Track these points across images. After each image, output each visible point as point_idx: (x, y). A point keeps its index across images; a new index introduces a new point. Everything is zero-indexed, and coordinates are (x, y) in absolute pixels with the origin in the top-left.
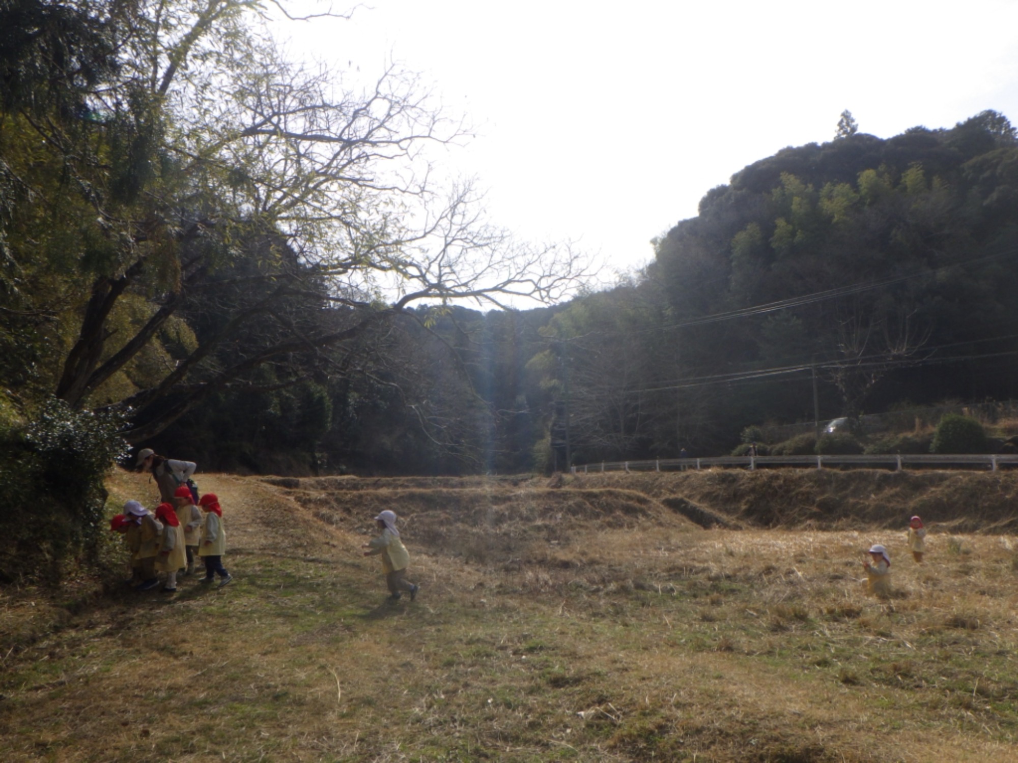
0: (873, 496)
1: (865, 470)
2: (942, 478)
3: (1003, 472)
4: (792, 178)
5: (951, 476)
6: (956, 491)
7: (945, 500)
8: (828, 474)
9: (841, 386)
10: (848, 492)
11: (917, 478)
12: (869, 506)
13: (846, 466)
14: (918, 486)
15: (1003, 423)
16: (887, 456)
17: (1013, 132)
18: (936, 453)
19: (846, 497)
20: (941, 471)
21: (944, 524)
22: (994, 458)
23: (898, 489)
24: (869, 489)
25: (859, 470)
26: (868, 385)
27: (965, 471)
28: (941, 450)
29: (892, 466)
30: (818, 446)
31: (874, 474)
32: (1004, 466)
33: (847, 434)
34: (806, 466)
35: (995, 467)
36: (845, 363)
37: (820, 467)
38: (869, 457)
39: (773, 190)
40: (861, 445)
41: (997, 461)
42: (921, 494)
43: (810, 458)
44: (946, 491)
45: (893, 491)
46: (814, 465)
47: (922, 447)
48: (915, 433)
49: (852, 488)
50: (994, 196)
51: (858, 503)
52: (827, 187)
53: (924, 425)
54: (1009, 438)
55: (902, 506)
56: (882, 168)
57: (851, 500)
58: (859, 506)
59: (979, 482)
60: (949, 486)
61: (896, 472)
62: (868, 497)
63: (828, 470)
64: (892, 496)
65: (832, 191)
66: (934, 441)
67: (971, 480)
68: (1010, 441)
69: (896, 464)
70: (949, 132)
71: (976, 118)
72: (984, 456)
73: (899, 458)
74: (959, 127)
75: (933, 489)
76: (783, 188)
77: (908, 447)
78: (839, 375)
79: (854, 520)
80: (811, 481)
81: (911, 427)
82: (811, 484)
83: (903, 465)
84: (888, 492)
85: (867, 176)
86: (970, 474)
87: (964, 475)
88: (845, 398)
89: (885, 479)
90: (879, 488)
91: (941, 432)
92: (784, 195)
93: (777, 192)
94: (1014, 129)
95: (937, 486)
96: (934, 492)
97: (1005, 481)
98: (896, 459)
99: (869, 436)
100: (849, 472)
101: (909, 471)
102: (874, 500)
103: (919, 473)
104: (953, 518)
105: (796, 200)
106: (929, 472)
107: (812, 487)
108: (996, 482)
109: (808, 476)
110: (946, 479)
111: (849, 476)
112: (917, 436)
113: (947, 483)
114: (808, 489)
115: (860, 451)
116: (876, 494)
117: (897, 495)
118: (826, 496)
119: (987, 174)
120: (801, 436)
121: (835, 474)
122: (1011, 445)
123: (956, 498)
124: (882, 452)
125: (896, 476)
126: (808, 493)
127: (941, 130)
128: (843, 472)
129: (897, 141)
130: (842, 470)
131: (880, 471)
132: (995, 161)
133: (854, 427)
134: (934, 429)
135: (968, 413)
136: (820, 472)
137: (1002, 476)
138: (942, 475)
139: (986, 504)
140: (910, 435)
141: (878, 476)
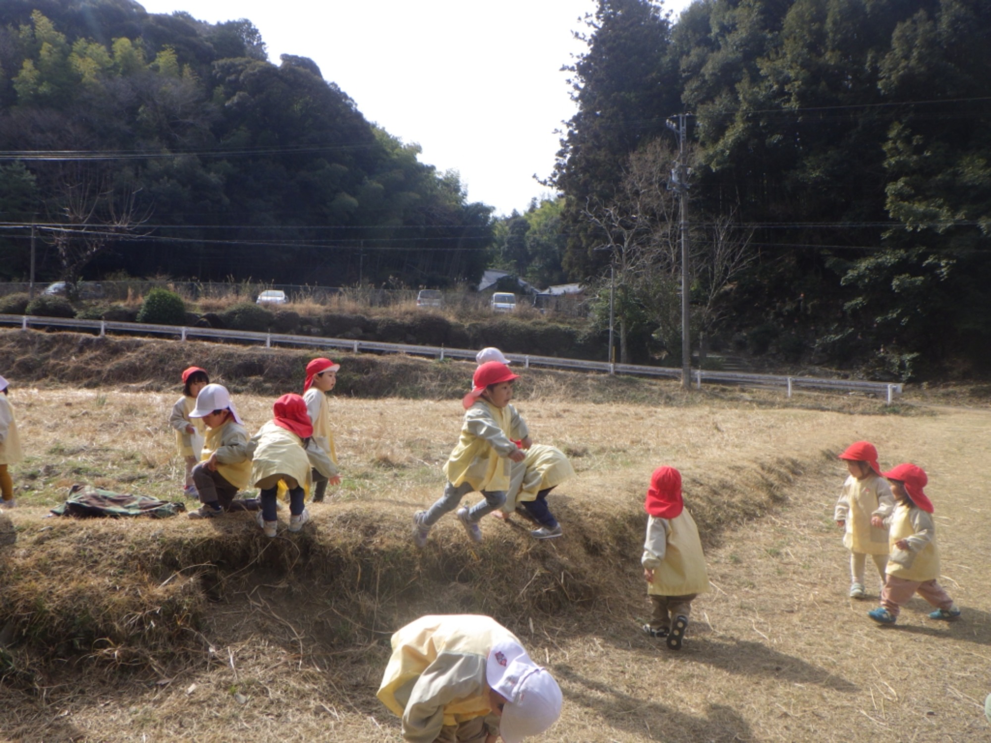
0: (73, 358)
1: (71, 334)
2: (139, 345)
3: (189, 342)
4: (45, 20)
5: (146, 343)
6: (148, 356)
7: (138, 364)
8: (32, 335)
9: (62, 250)
10: (50, 353)
11: (117, 343)
12: (69, 367)
13: (52, 329)
14: (116, 351)
15: (202, 301)
16: (92, 322)
17: (263, 47)
18: (142, 322)
19: (47, 358)
20: (138, 339)
21: (134, 385)
22: (184, 330)
23: (98, 353)
24: (71, 351)
25: (64, 333)
26: (89, 253)
27: (159, 340)
28: (146, 320)
29: (96, 331)
30: (29, 307)
31: (78, 338)
32: (190, 337)
33: (64, 298)
34: (10, 325)
35: (184, 337)
36: (69, 227)
37: (24, 328)
38: (78, 321)
39: (22, 27)
40: (75, 310)
41: (186, 332)
42: (118, 358)
43: (16, 318)
44: (140, 356)
45: (92, 355)
46: (19, 325)
47: (130, 317)
48: (127, 303)
49: (55, 349)
50: (235, 99)
51: (58, 364)
52: (81, 43)
53: (135, 296)
54: (204, 314)
55: (99, 368)
56: (139, 41)
57: (52, 361)
58: (58, 368)
59: (168, 350)
60: (143, 352)
61: (99, 337)
62: (69, 359)
63: (33, 331)
64: (91, 359)
65: (85, 48)
66: (141, 311)
67: (162, 348)
68: (204, 317)
69: (99, 330)
70: (211, 26)
71: (234, 22)
72: (176, 328)
73: (103, 324)
74: (219, 25)
75: (129, 354)
76: (33, 27)
77: (116, 315)
78: (61, 239)
79: (52, 380)
80: (13, 340)
81: (124, 297)
82: (13, 344)
83: (107, 331)
84: (88, 354)
85: (122, 44)
86: (162, 342)
87: (157, 343)
88: (65, 262)
89: (88, 343)
90: (81, 351)
91: (148, 304)
92: (33, 35)
93: (25, 29)
94: (264, 44)
95: (134, 351)
96: (131, 357)
97: (189, 350)
98: (100, 325)
99: (84, 302)
100: (55, 334)
101: (111, 337)
102: (75, 362)
103: (119, 339)
104: (143, 380)
105: (46, 46)
106: (129, 339)
107: (14, 347)
108: (182, 350)
109: (11, 336)
110: (142, 345)
111: (54, 338)
112: (128, 305)
113: (142, 349)
114: (9, 349)
115: (72, 315)
116: (77, 357)
117: (96, 358)
118: (26, 356)
119: (232, 77)
120: (14, 296)
121: (39, 335)
122: (205, 320)
123: (147, 363)
124: (91, 318)
125: (98, 341)
126: (9, 353)
127: (205, 22)
128: (48, 334)
129: (161, 19)
130: (48, 331)
131: (85, 335)
132: (240, 68)
133: (71, 291)
134: (142, 300)
135: (172, 289)
136: (25, 332)
137: (187, 345)
138: (139, 342)
139: (171, 369)
140: (122, 304)
141: (81, 340)
